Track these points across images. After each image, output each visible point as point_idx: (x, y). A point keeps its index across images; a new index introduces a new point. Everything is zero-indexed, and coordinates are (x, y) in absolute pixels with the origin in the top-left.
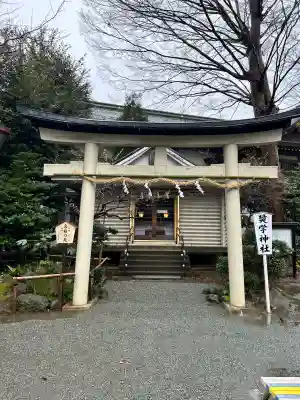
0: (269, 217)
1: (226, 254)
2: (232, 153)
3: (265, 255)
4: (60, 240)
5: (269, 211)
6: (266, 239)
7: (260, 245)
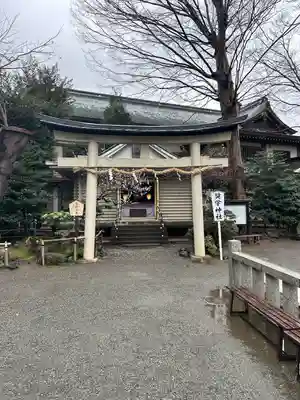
0: (222, 194)
1: (192, 226)
2: (196, 149)
3: (219, 221)
4: (73, 213)
5: (222, 191)
6: (220, 209)
7: (215, 214)
